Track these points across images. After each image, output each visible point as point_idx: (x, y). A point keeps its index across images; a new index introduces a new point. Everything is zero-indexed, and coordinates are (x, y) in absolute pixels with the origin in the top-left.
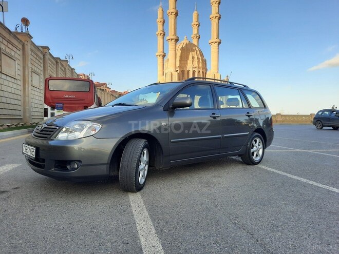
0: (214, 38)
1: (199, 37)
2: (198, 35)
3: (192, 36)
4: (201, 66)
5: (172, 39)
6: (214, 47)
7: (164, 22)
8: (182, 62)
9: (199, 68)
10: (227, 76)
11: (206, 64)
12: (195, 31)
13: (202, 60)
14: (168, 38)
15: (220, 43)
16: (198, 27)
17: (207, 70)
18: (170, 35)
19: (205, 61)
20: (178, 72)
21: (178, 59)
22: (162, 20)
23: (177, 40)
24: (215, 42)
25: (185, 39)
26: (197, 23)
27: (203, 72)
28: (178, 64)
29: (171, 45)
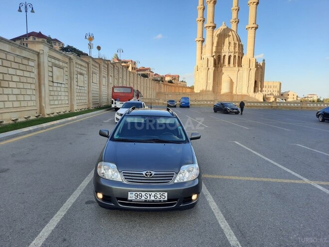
0: (251, 24)
1: (238, 22)
2: (237, 20)
3: (231, 21)
4: (237, 50)
5: (209, 27)
6: (251, 33)
7: (204, 9)
8: (219, 48)
9: (235, 53)
10: (264, 60)
11: (242, 49)
12: (234, 15)
13: (239, 45)
14: (205, 25)
15: (256, 28)
16: (238, 11)
17: (243, 54)
18: (208, 23)
19: (242, 46)
20: (215, 57)
21: (215, 44)
22: (202, 6)
23: (214, 27)
24: (252, 28)
25: (223, 24)
26: (237, 8)
27: (239, 57)
28: (214, 50)
29: (208, 32)
